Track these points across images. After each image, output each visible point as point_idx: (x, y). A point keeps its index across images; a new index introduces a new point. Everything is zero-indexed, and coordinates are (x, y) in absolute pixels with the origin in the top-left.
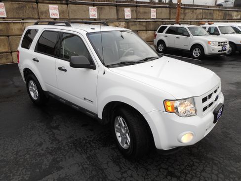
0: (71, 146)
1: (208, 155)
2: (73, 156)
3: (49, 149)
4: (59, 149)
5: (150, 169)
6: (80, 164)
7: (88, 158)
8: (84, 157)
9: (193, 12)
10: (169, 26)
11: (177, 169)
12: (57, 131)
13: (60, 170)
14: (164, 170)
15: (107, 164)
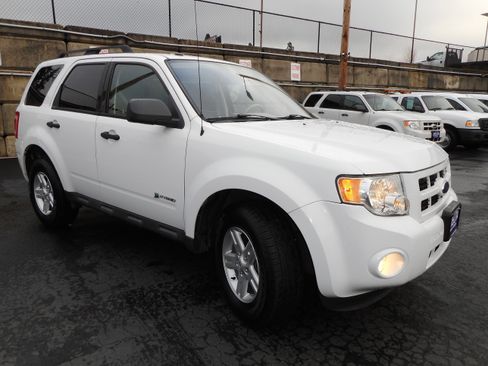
0: (121, 304)
1: (434, 320)
2: (124, 323)
3: (69, 310)
4: (92, 309)
5: (306, 349)
6: (140, 339)
7: (159, 327)
8: (151, 325)
9: (370, 72)
10: (326, 94)
11: (367, 348)
12: (89, 273)
13: (90, 353)
14: (339, 351)
15: (205, 338)
